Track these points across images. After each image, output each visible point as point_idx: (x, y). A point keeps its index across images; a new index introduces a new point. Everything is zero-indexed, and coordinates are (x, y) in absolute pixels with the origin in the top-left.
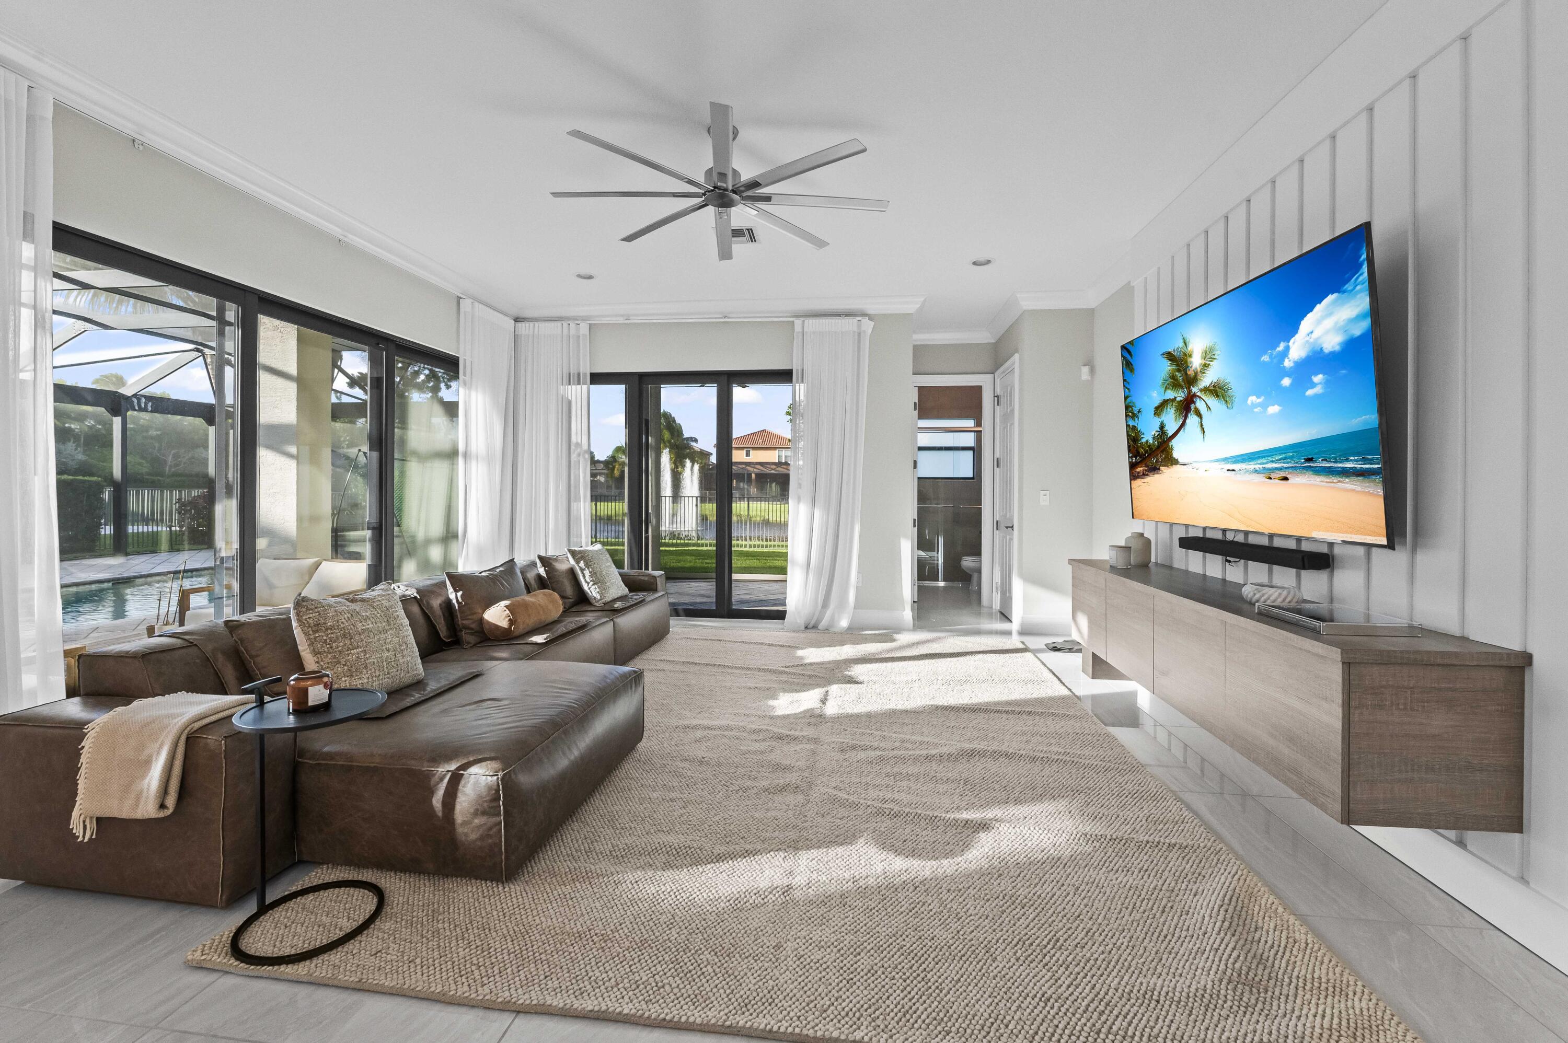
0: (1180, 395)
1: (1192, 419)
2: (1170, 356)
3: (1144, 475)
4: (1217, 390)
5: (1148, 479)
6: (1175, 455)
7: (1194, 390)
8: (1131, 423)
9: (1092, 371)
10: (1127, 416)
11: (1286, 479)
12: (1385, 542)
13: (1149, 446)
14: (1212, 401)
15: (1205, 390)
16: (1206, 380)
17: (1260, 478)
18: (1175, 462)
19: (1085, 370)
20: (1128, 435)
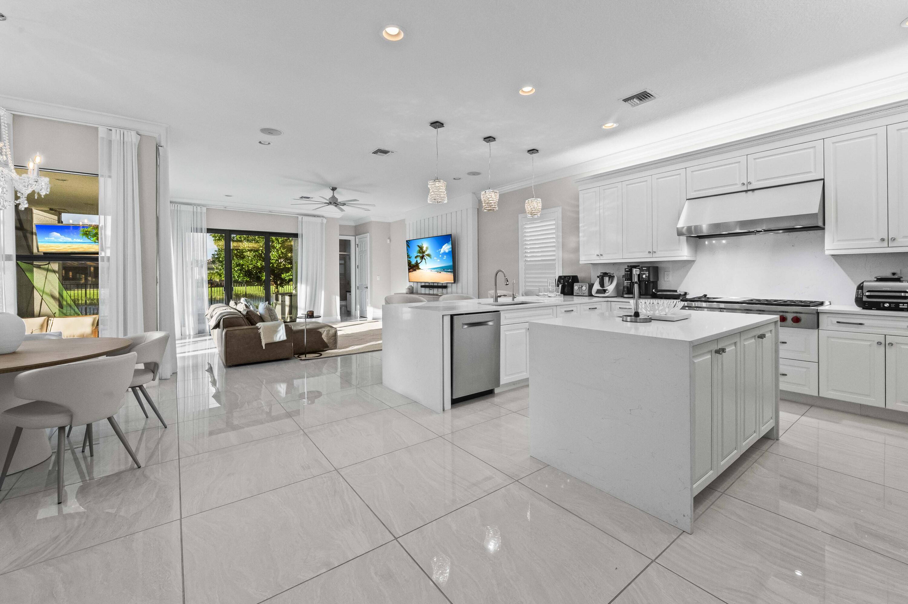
0: (421, 255)
1: (424, 260)
2: (419, 246)
3: (412, 271)
4: (429, 255)
5: (413, 272)
6: (420, 267)
7: (424, 254)
8: (409, 259)
9: (390, 241)
10: (408, 258)
11: (440, 273)
12: (453, 282)
13: (414, 265)
14: (428, 257)
15: (426, 255)
16: (426, 253)
17: (436, 272)
18: (420, 269)
19: (388, 240)
20: (408, 262)
